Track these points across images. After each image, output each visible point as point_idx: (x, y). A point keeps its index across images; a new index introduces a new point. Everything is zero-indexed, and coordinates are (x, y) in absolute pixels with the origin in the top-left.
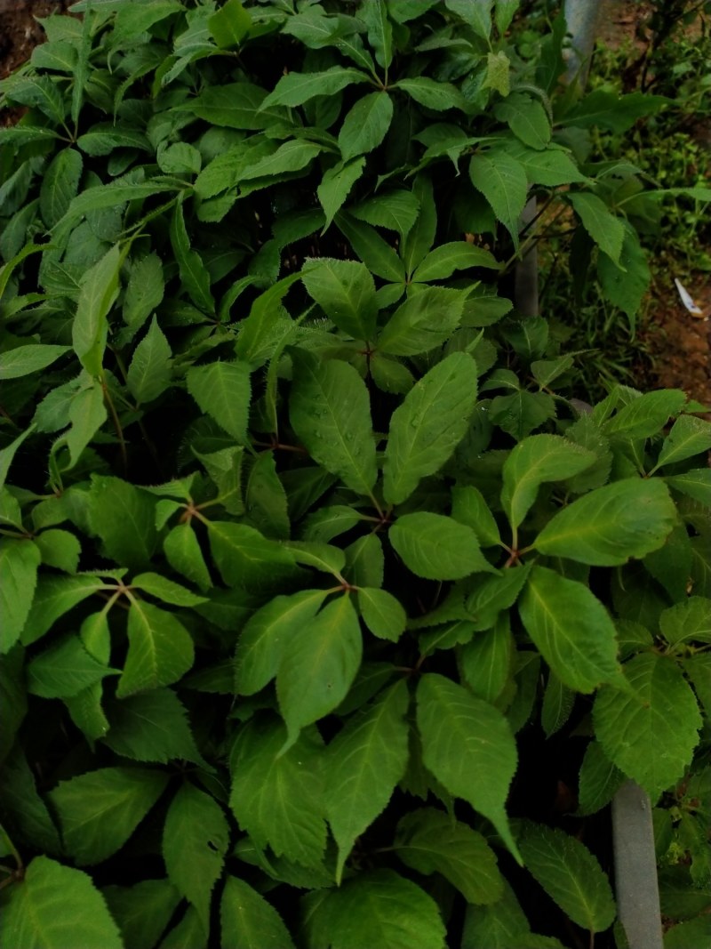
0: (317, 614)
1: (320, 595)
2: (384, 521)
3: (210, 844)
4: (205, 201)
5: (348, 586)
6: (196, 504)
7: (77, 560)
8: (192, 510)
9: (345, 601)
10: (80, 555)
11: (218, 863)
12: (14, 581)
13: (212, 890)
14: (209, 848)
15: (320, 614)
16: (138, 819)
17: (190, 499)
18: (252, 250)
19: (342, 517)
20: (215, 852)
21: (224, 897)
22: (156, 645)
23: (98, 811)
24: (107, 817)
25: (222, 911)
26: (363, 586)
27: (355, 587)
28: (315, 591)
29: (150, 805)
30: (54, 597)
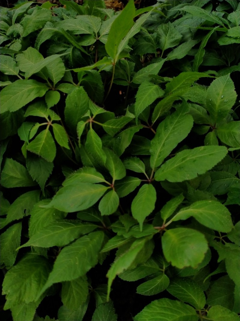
0: (94, 184)
1: (103, 180)
2: (150, 181)
3: (25, 210)
4: (227, 36)
5: (113, 186)
6: (94, 119)
7: (53, 105)
8: (91, 120)
9: (105, 189)
10: (55, 105)
11: (21, 216)
12: (29, 95)
13: (13, 220)
14: (24, 211)
15: (95, 184)
16: (18, 186)
17: (94, 117)
18: (229, 65)
19: (139, 167)
20: (24, 213)
21: (14, 225)
22: (43, 146)
23: (12, 174)
24: (12, 177)
25: (10, 228)
26: (116, 191)
27: (114, 189)
28: (102, 176)
29: (24, 186)
30: (36, 109)
